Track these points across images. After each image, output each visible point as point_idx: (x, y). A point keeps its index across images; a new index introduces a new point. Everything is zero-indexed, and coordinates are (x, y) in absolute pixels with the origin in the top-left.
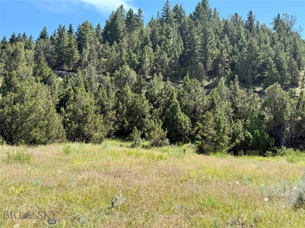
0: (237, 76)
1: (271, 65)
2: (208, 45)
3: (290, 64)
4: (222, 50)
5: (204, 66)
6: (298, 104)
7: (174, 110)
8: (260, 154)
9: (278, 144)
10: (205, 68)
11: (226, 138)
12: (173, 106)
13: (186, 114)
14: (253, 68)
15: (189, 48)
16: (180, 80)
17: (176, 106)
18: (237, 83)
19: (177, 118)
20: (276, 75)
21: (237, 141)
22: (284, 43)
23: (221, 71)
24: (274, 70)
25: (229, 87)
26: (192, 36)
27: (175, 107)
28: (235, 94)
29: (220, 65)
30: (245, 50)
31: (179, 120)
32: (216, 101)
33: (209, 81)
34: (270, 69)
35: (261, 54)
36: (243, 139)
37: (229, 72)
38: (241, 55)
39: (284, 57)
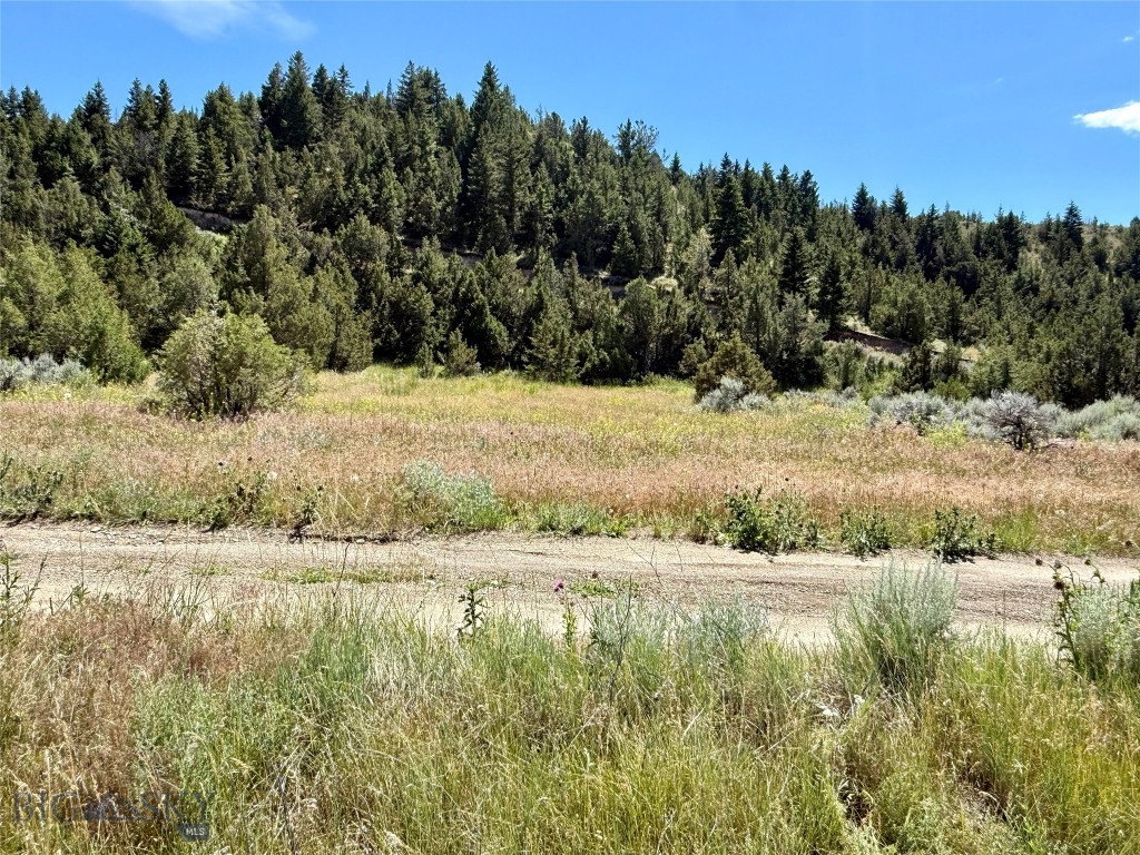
0: (575, 254)
1: (624, 235)
2: (516, 185)
3: (653, 233)
4: (540, 196)
5: (508, 222)
6: (668, 308)
7: (479, 311)
8: (624, 385)
9: (642, 369)
10: (510, 227)
11: (574, 361)
12: (478, 306)
13: (499, 319)
14: (597, 237)
15: (477, 183)
16: (465, 249)
17: (484, 306)
18: (576, 267)
19: (486, 326)
20: (631, 252)
21: (588, 365)
22: (644, 193)
23: (541, 236)
24: (630, 244)
25: (562, 272)
26: (482, 160)
27: (481, 308)
28: (572, 285)
29: (539, 226)
30: (581, 201)
31: (491, 330)
32: (546, 298)
33: (518, 255)
34: (622, 243)
35: (607, 212)
36: (596, 362)
37: (554, 239)
38: (574, 210)
39: (644, 219)
